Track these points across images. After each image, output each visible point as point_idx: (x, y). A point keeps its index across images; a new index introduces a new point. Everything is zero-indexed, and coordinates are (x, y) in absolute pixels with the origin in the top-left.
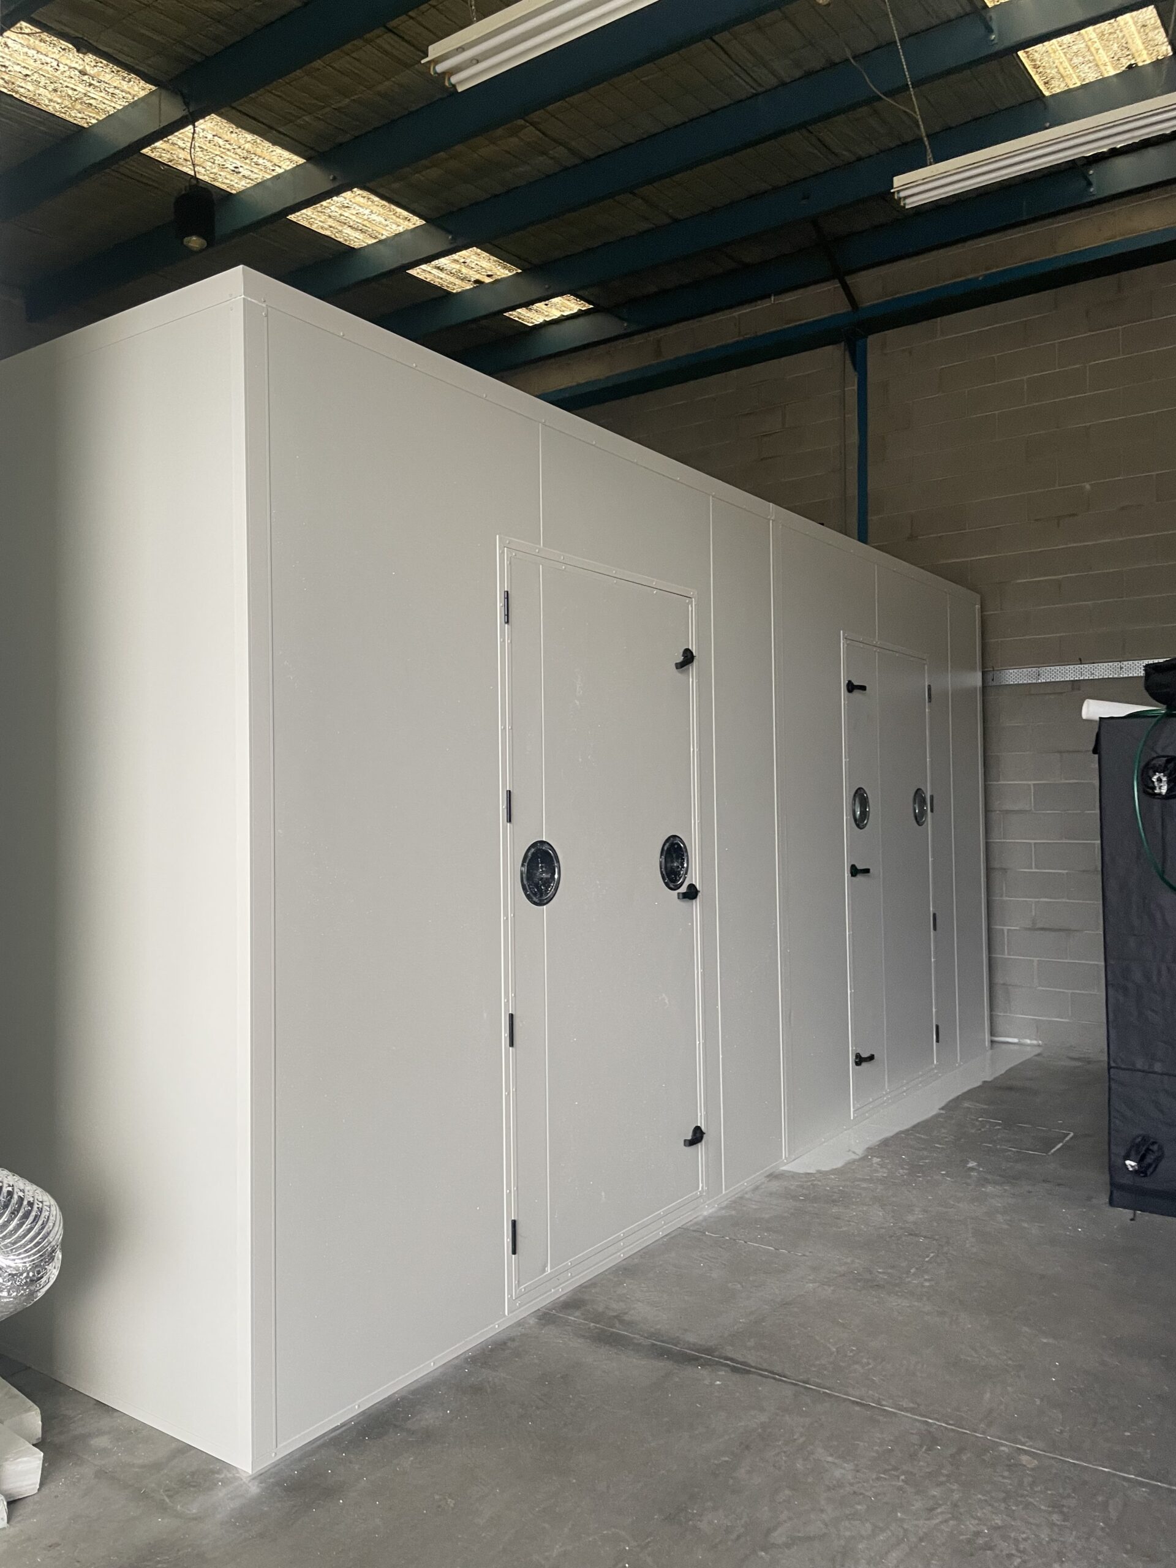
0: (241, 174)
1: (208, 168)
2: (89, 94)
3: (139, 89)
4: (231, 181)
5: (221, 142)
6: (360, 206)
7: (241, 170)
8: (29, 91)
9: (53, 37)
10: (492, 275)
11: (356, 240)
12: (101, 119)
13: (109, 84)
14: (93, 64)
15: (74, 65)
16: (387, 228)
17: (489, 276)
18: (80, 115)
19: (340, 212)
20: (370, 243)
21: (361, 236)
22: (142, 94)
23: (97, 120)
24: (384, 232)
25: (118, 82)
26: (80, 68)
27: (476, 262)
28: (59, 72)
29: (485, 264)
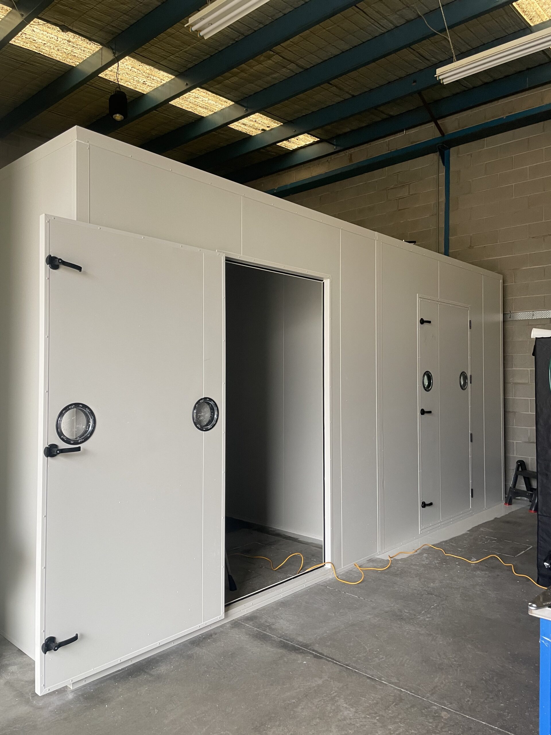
0: (147, 85)
1: (132, 83)
2: (73, 51)
3: (95, 47)
4: (143, 88)
5: (135, 70)
6: (203, 97)
7: (146, 82)
8: (47, 51)
9: (53, 26)
10: (269, 127)
11: (204, 113)
12: (80, 62)
13: (81, 46)
14: (73, 37)
15: (64, 38)
16: (217, 107)
17: (268, 127)
18: (71, 61)
19: (194, 100)
20: (210, 114)
21: (206, 111)
22: (97, 49)
23: (79, 63)
24: (216, 109)
25: (85, 45)
26: (68, 39)
27: (261, 121)
28: (58, 42)
29: (266, 122)
